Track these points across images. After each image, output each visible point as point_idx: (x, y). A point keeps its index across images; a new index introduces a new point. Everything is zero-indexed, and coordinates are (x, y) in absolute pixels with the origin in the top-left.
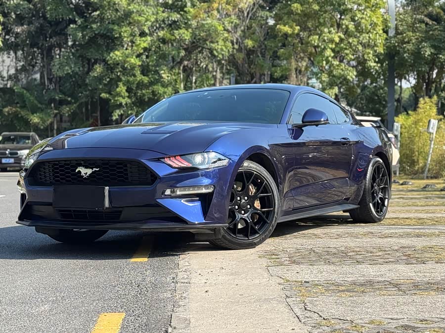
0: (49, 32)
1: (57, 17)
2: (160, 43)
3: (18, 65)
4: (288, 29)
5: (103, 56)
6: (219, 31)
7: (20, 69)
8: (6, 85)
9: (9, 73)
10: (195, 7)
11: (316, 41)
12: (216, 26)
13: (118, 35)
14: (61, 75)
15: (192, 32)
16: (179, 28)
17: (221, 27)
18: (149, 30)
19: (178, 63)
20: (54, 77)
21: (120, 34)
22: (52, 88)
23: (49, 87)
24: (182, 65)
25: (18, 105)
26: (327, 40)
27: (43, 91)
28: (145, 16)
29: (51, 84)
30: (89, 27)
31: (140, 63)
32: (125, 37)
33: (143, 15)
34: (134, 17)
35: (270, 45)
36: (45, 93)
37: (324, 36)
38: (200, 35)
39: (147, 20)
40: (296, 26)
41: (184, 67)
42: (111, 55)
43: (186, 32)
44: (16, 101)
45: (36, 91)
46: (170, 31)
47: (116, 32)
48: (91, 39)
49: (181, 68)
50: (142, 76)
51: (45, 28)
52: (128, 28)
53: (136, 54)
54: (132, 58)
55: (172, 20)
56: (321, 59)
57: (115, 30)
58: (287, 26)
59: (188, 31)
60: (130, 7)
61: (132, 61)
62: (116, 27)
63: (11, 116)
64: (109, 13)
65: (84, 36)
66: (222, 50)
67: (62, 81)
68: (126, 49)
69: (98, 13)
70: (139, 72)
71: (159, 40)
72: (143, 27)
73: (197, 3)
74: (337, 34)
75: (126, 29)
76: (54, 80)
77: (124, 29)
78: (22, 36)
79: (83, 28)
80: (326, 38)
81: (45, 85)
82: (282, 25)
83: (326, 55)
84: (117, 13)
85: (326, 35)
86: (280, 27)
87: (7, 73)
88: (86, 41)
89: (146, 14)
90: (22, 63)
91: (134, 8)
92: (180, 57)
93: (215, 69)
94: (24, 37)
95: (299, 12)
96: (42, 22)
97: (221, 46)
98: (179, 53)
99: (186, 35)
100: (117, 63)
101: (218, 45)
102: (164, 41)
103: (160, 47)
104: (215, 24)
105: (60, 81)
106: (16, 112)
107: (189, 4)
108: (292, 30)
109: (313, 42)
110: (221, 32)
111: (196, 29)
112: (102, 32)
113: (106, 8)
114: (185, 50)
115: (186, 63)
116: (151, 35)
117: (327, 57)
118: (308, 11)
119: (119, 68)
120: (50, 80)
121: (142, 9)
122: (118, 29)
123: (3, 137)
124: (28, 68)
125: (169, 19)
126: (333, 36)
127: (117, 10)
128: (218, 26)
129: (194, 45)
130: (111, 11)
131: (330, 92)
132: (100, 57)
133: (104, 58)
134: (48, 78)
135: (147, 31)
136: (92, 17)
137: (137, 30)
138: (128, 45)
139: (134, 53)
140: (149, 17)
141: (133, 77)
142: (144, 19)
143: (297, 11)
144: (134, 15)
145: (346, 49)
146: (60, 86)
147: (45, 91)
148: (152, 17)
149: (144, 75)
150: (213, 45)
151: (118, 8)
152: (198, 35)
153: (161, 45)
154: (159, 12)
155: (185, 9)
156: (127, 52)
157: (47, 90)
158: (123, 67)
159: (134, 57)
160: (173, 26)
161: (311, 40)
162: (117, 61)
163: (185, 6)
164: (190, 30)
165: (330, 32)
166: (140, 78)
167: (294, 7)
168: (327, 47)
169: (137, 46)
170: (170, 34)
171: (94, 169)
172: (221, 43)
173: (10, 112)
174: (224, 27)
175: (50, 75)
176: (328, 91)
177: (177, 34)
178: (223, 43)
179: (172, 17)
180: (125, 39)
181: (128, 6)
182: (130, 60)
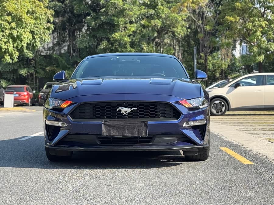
0: (74, 21)
1: (81, 12)
2: (142, 28)
3: (54, 41)
4: (232, 18)
5: (107, 36)
6: (179, 20)
7: (56, 44)
8: (47, 53)
9: (49, 46)
10: (163, 6)
11: (251, 26)
12: (177, 17)
13: (117, 23)
14: (82, 47)
15: (161, 21)
16: (153, 18)
17: (180, 18)
18: (135, 20)
19: (152, 40)
20: (76, 48)
21: (118, 22)
22: (75, 55)
23: (73, 55)
24: (155, 41)
25: (55, 66)
26: (258, 25)
27: (69, 57)
28: (134, 11)
29: (74, 52)
30: (99, 18)
31: (130, 40)
32: (121, 24)
33: (132, 11)
34: (127, 12)
35: (220, 29)
36: (71, 58)
37: (256, 23)
38: (166, 23)
39: (135, 14)
40: (238, 16)
41: (156, 42)
42: (113, 36)
43: (158, 21)
44: (53, 63)
45: (65, 57)
46: (148, 20)
47: (116, 21)
48: (100, 25)
49: (154, 43)
50: (131, 48)
51: (72, 19)
52: (123, 19)
53: (127, 35)
54: (126, 37)
55: (150, 14)
56: (253, 37)
57: (115, 20)
58: (232, 17)
59: (159, 21)
60: (124, 6)
61: (126, 39)
62: (116, 19)
63: (51, 72)
64: (111, 10)
65: (96, 24)
66: (180, 32)
67: (81, 51)
68: (121, 32)
69: (104, 9)
70: (129, 46)
71: (141, 26)
72: (132, 18)
73: (164, 3)
74: (264, 22)
75: (122, 19)
76: (76, 50)
77: (120, 19)
78: (58, 24)
79: (95, 19)
80: (257, 24)
81: (71, 53)
82: (229, 16)
83: (257, 35)
84: (116, 9)
85: (257, 22)
86: (227, 17)
87: (47, 46)
88: (97, 27)
89: (134, 10)
90: (56, 40)
91: (127, 6)
92: (154, 37)
93: (175, 44)
94: (60, 24)
95: (240, 8)
96: (70, 15)
97: (180, 29)
98: (153, 34)
99: (158, 23)
100: (116, 40)
101: (178, 29)
102: (144, 26)
103: (142, 30)
104: (176, 16)
105: (79, 51)
106: (54, 70)
107: (160, 4)
108: (235, 19)
109: (249, 27)
110: (180, 21)
111: (164, 19)
112: (107, 21)
113: (110, 7)
114: (158, 32)
115: (157, 40)
116: (136, 23)
117: (258, 36)
118: (245, 8)
119: (117, 43)
120: (74, 51)
121: (132, 7)
122: (116, 20)
123: (47, 85)
124: (60, 43)
125: (148, 13)
126: (261, 23)
127: (116, 8)
128: (179, 17)
129: (162, 29)
130: (112, 9)
131: (259, 58)
132: (105, 36)
133: (108, 37)
134: (73, 49)
135: (134, 20)
136: (101, 12)
137: (128, 20)
138: (122, 29)
139: (127, 34)
140: (136, 12)
141: (125, 49)
142: (133, 13)
143: (238, 8)
144: (127, 11)
145: (269, 31)
146: (80, 54)
147: (70, 57)
148: (138, 12)
149: (132, 48)
150: (175, 29)
151: (117, 6)
152: (165, 23)
153: (143, 29)
154: (142, 9)
155: (157, 7)
156: (122, 33)
157: (72, 56)
158: (119, 43)
159: (127, 37)
160: (150, 18)
161: (248, 26)
162: (116, 39)
163: (157, 5)
164: (161, 20)
165: (259, 21)
166: (130, 49)
167: (237, 5)
168: (257, 30)
169: (128, 30)
170: (148, 22)
171: (133, 109)
172: (179, 28)
173: (50, 70)
174: (182, 18)
175: (74, 47)
176: (258, 57)
177: (153, 22)
178: (181, 28)
179: (150, 12)
180: (121, 26)
181: (123, 5)
182: (124, 39)
